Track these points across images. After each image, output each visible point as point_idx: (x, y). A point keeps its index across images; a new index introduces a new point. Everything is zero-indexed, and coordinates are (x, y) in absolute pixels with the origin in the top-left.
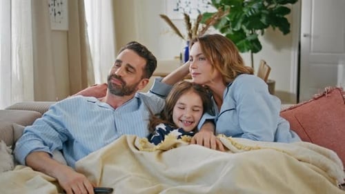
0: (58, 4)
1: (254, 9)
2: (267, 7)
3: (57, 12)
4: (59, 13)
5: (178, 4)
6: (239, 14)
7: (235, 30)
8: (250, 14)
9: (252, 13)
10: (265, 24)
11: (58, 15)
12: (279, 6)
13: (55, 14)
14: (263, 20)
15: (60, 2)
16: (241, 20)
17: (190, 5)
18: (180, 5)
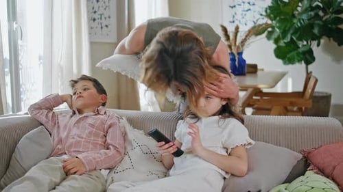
0: (105, 18)
1: (303, 20)
2: (322, 17)
3: (103, 25)
4: (107, 26)
5: (234, 17)
6: (289, 25)
7: (286, 41)
8: (299, 24)
9: (301, 23)
10: (318, 35)
11: (105, 28)
12: (334, 16)
13: (102, 28)
14: (316, 31)
15: (107, 16)
16: (291, 31)
17: (246, 17)
18: (236, 17)
